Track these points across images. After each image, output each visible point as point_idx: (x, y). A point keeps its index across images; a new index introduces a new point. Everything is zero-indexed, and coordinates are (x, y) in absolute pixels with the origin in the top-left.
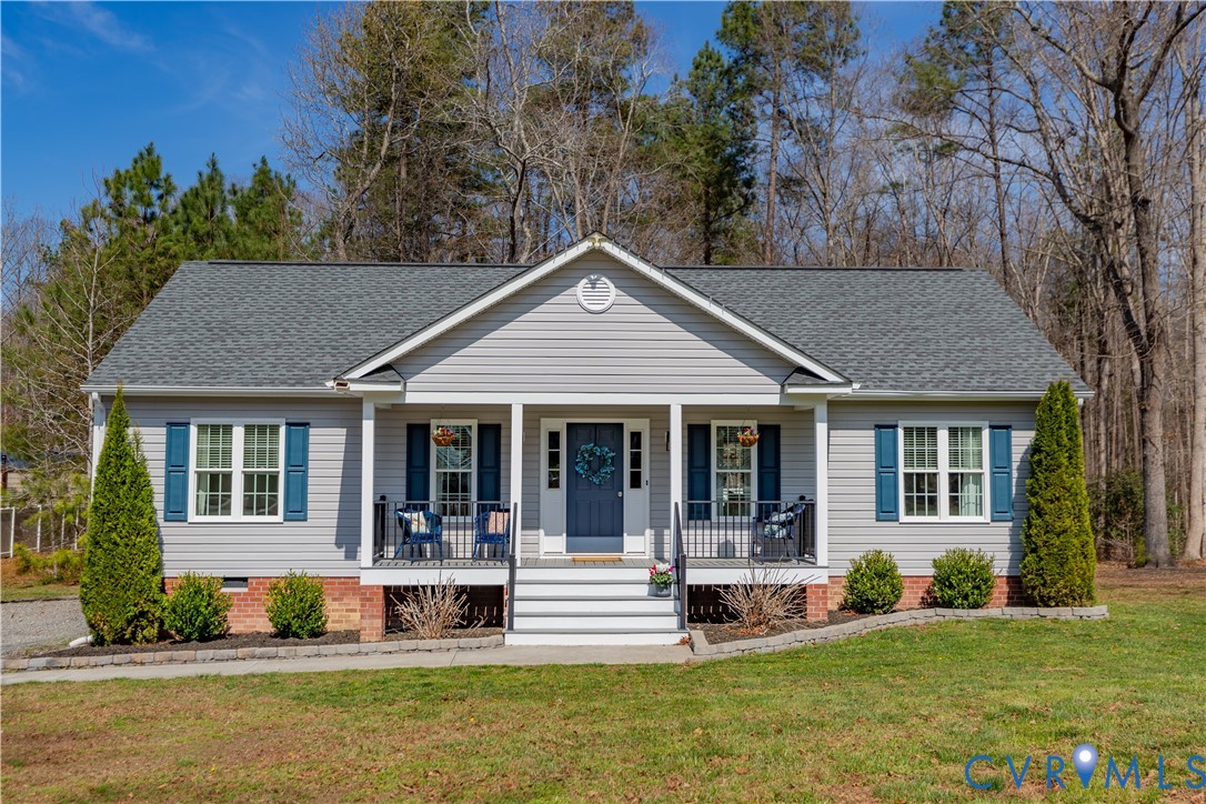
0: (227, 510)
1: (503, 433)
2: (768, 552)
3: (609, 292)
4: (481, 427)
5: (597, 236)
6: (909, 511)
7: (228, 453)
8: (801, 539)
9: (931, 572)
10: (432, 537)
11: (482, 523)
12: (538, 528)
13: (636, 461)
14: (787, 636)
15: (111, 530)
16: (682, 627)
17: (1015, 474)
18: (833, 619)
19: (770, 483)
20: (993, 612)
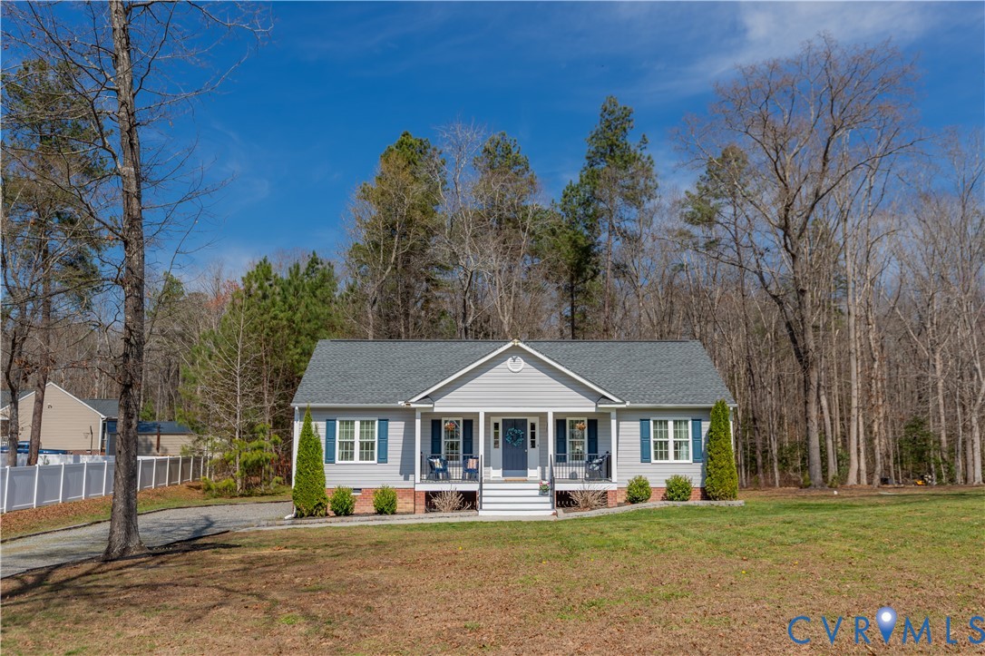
0: (352, 457)
1: (474, 423)
2: (593, 477)
3: (521, 364)
4: (464, 421)
5: (516, 340)
6: (656, 459)
7: (353, 433)
8: (605, 471)
9: (665, 485)
10: (444, 470)
11: (465, 464)
12: (489, 466)
13: (533, 436)
14: (597, 511)
15: (306, 467)
16: (553, 508)
17: (703, 441)
18: (621, 504)
19: (593, 446)
20: (690, 503)
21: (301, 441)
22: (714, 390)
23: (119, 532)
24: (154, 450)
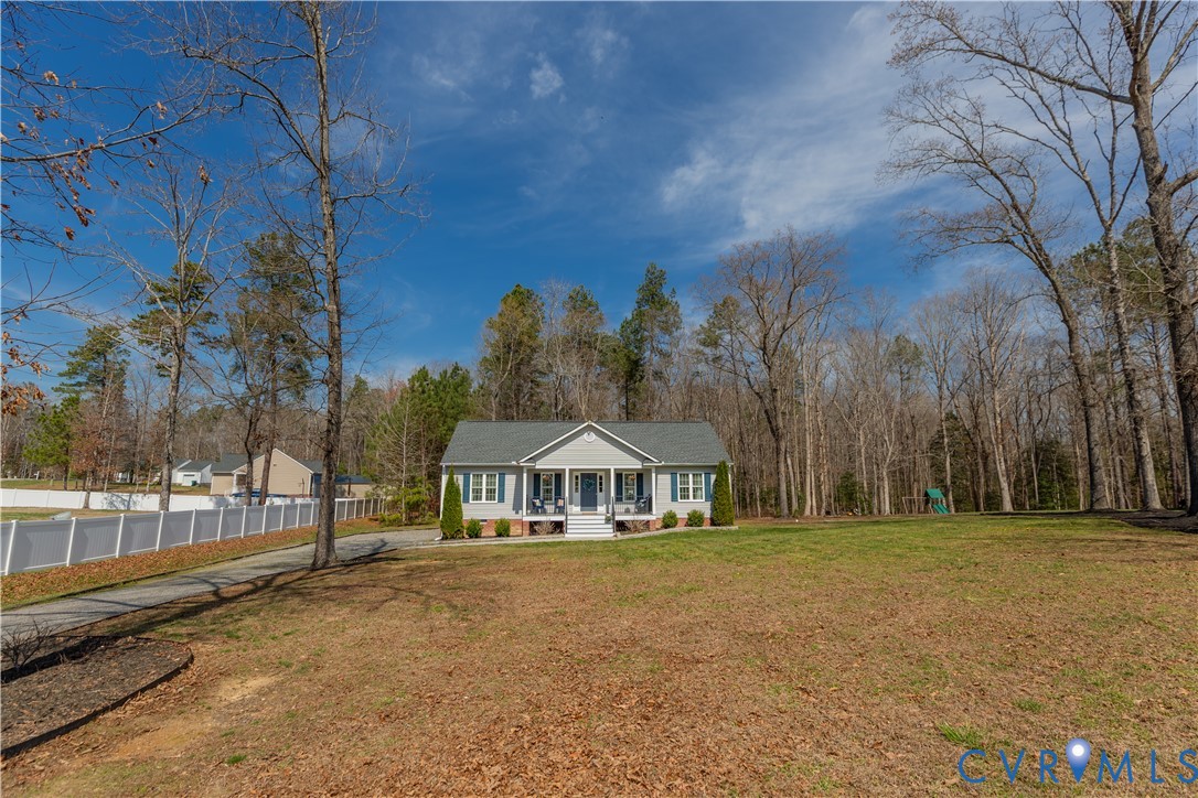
0: (481, 499)
1: (562, 476)
2: (640, 511)
3: (593, 436)
4: (555, 474)
5: (590, 421)
6: (681, 499)
7: (481, 483)
8: (647, 507)
9: (687, 516)
10: (542, 507)
11: (556, 503)
12: (572, 504)
13: (601, 484)
14: (643, 534)
15: (450, 505)
16: (614, 532)
17: (712, 487)
18: (657, 529)
19: (640, 492)
20: (703, 528)
21: (447, 488)
22: (717, 454)
23: (322, 551)
24: (346, 494)
